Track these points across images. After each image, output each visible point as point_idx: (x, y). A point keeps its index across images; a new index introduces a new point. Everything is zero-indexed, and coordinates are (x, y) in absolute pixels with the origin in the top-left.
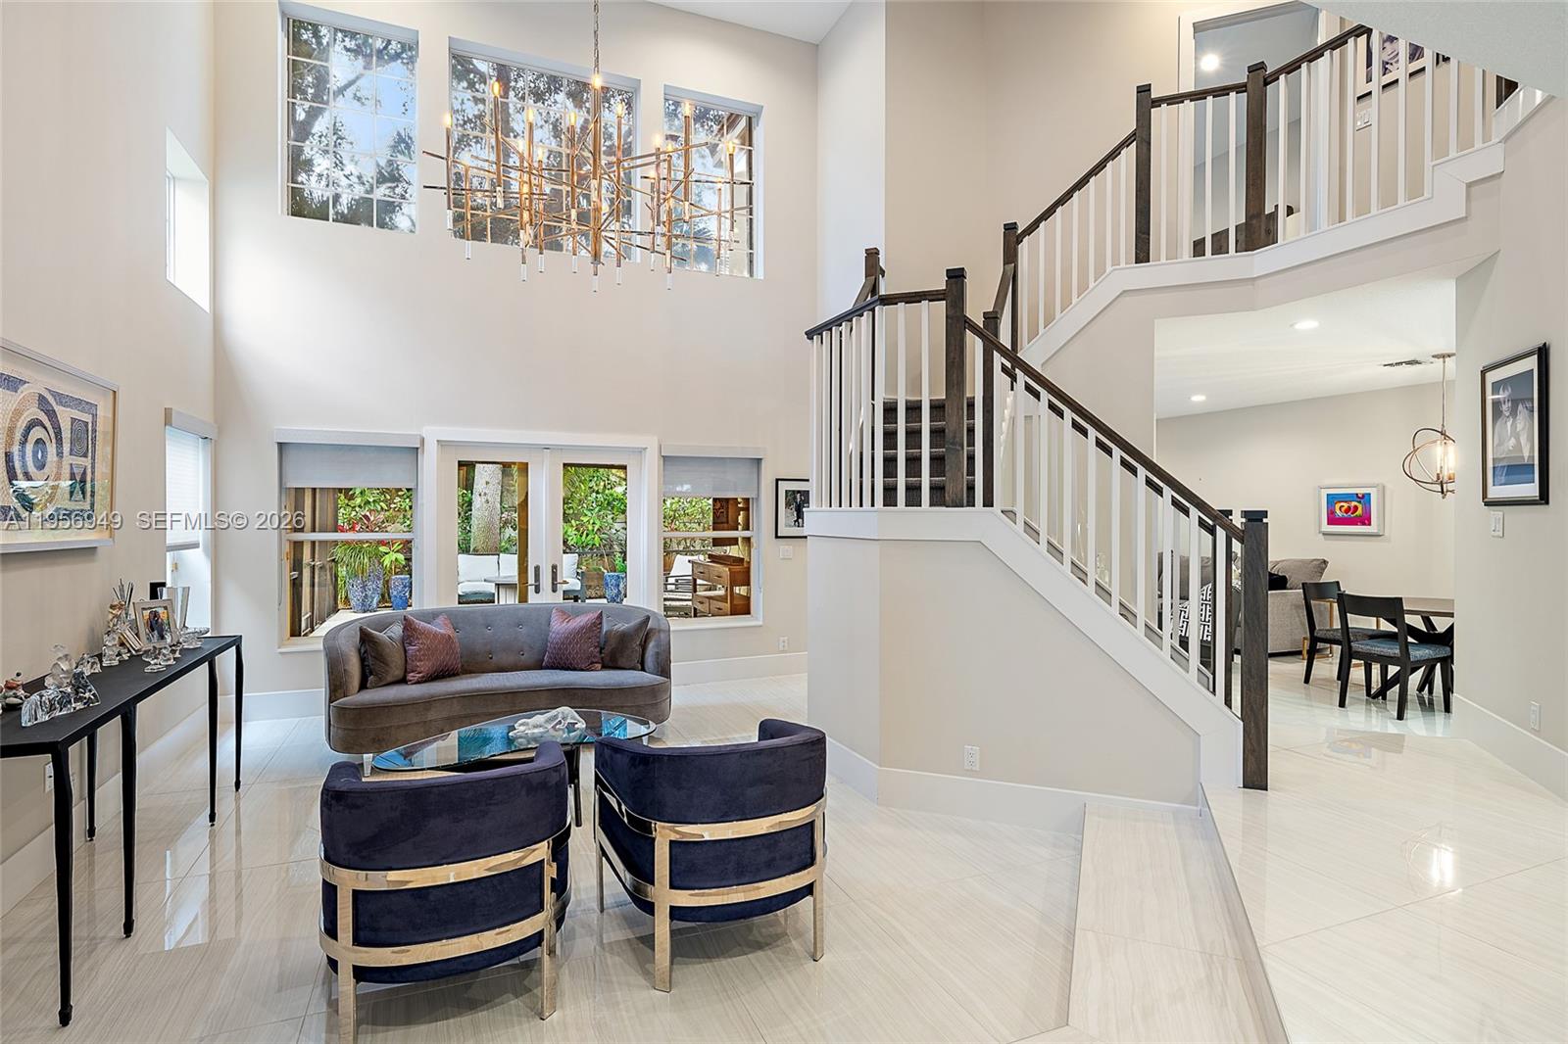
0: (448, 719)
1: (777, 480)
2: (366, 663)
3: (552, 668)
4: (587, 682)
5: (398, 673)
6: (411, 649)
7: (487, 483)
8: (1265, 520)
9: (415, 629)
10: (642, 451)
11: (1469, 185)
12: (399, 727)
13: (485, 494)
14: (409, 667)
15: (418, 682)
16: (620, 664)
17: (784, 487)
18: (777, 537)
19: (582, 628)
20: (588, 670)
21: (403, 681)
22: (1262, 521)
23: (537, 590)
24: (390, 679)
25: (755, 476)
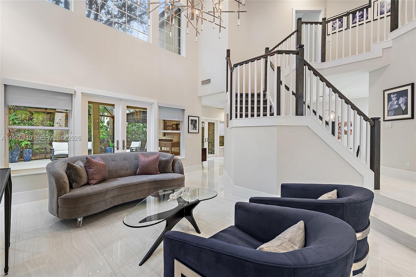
0: (112, 197)
1: (189, 116)
2: (71, 178)
3: (142, 174)
4: (161, 178)
5: (85, 180)
6: (91, 171)
7: (60, 120)
8: (379, 120)
9: (92, 162)
10: (152, 104)
11: (383, 49)
12: (95, 203)
13: (59, 123)
14: (90, 178)
15: (95, 184)
16: (166, 171)
17: (190, 118)
18: (188, 132)
19: (154, 159)
20: (156, 174)
21: (88, 184)
22: (378, 120)
23: (118, 149)
24: (83, 184)
25: (183, 115)
